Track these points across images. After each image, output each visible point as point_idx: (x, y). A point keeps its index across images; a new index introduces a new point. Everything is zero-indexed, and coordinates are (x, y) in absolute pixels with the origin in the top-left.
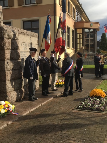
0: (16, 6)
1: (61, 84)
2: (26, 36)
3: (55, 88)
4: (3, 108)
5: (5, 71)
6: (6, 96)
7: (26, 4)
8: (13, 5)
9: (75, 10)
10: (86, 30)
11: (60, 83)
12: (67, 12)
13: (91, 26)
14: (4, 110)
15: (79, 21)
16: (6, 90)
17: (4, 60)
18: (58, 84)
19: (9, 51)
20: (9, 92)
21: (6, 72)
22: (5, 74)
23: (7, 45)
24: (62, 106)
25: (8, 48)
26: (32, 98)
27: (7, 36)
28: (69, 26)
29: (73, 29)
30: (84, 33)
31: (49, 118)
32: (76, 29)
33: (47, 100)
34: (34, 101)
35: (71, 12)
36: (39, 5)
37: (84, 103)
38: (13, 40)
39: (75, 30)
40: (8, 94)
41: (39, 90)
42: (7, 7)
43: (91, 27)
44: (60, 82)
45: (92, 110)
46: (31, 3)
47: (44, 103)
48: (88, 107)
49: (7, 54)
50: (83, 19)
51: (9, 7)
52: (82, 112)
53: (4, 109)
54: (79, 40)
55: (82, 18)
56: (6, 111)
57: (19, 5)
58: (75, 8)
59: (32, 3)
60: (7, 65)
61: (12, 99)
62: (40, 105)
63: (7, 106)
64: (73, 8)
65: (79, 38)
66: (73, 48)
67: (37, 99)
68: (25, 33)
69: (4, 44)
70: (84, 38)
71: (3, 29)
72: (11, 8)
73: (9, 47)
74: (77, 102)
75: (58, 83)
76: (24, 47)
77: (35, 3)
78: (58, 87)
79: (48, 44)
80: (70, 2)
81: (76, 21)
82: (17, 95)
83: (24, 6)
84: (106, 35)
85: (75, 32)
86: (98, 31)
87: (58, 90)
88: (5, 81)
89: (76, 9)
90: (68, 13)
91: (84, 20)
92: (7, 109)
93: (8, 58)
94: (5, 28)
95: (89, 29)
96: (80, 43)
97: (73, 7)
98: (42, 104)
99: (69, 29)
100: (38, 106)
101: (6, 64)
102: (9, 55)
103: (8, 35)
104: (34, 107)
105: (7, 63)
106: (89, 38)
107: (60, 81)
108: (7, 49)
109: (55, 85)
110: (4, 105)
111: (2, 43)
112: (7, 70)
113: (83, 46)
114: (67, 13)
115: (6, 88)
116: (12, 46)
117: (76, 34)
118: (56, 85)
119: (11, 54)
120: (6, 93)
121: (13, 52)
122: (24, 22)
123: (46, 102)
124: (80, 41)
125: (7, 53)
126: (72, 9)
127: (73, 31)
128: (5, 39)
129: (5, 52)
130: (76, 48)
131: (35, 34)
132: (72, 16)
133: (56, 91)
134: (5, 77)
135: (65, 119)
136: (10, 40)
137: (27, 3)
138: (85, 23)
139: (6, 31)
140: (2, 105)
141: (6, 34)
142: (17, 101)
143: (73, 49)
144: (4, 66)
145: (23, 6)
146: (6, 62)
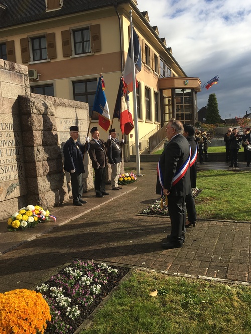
0: (60, 57)
1: (128, 180)
2: (67, 109)
3: (117, 186)
4: (31, 214)
5: (34, 162)
6: (39, 199)
7: (76, 54)
8: (55, 57)
9: (159, 58)
10: (178, 91)
11: (126, 179)
12: (144, 63)
13: (186, 84)
14: (32, 218)
15: (166, 76)
16: (37, 190)
17: (33, 146)
18: (124, 180)
19: (40, 132)
20: (43, 193)
21: (37, 163)
22: (36, 167)
23: (36, 124)
24: (120, 212)
25: (38, 128)
26: (78, 201)
27: (35, 111)
28: (149, 86)
29: (156, 91)
30: (174, 96)
31: (96, 228)
32: (161, 89)
33: (102, 203)
34: (81, 205)
35: (152, 63)
36: (97, 54)
37: (152, 206)
38: (45, 116)
39: (159, 92)
40: (40, 195)
41: (93, 189)
42: (47, 59)
43: (186, 86)
44: (127, 177)
45: (162, 214)
46: (84, 52)
47: (95, 208)
48: (157, 211)
49: (36, 137)
50: (174, 73)
51: (49, 60)
52: (147, 217)
53: (33, 216)
54: (167, 107)
55: (173, 71)
56: (36, 219)
57: (65, 55)
58: (158, 55)
59: (86, 51)
60: (38, 154)
61: (47, 204)
62: (89, 211)
63: (37, 212)
64: (155, 56)
65: (167, 105)
66: (158, 122)
67: (86, 203)
68: (66, 103)
69: (32, 124)
70: (175, 105)
71: (29, 100)
72: (52, 61)
73: (39, 126)
74: (144, 205)
75: (124, 178)
76: (66, 125)
77: (90, 52)
78: (124, 184)
79: (106, 120)
80: (149, 45)
81: (161, 77)
82: (56, 197)
83: (73, 56)
84: (216, 97)
85: (159, 96)
86: (198, 91)
87: (121, 188)
88: (36, 177)
89: (161, 57)
90: (146, 65)
91: (176, 75)
92: (37, 216)
93: (38, 143)
94: (32, 99)
95: (183, 89)
96: (169, 113)
97: (155, 54)
98: (93, 209)
99: (148, 90)
100: (86, 212)
101: (36, 152)
102: (40, 138)
103: (38, 109)
104: (79, 214)
105: (38, 150)
106: (184, 105)
107: (127, 175)
108: (37, 130)
109: (117, 182)
110: (33, 211)
111: (28, 122)
112: (38, 161)
113: (173, 117)
114: (144, 65)
115: (38, 187)
116: (43, 125)
117: (162, 98)
118: (119, 181)
119: (44, 136)
120: (38, 194)
121: (47, 133)
122: (74, 83)
123: (99, 206)
124: (169, 110)
125: (37, 135)
126: (153, 58)
127: (156, 94)
128: (33, 115)
129: (34, 135)
130: (163, 121)
131: (83, 104)
132: (154, 69)
133: (118, 190)
134: (35, 171)
135: (118, 227)
136: (41, 117)
137: (78, 52)
138: (175, 80)
139: (34, 103)
140: (30, 211)
141: (34, 108)
142: (56, 206)
143: (156, 123)
144: (33, 155)
145: (71, 57)
146: (35, 149)
